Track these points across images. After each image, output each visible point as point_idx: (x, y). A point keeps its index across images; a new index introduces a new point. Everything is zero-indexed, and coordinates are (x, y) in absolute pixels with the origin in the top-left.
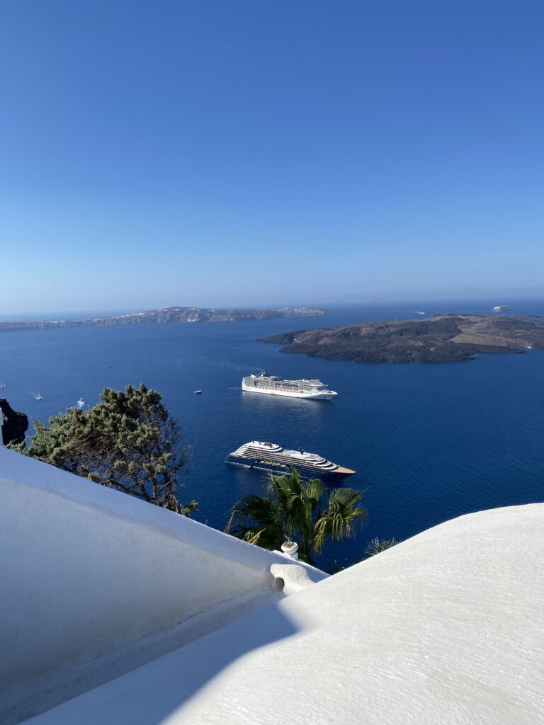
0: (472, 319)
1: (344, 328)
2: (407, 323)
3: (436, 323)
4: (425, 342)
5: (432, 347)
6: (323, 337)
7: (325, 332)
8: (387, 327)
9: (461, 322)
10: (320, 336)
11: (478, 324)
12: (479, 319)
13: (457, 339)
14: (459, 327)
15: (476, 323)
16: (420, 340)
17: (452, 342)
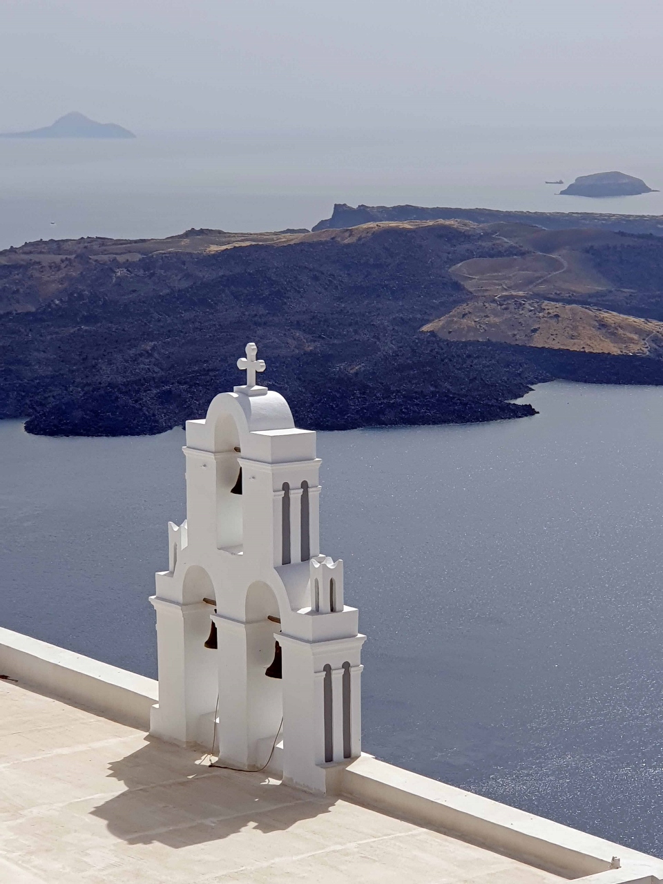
4: (322, 336)
14: (457, 270)
16: (299, 327)
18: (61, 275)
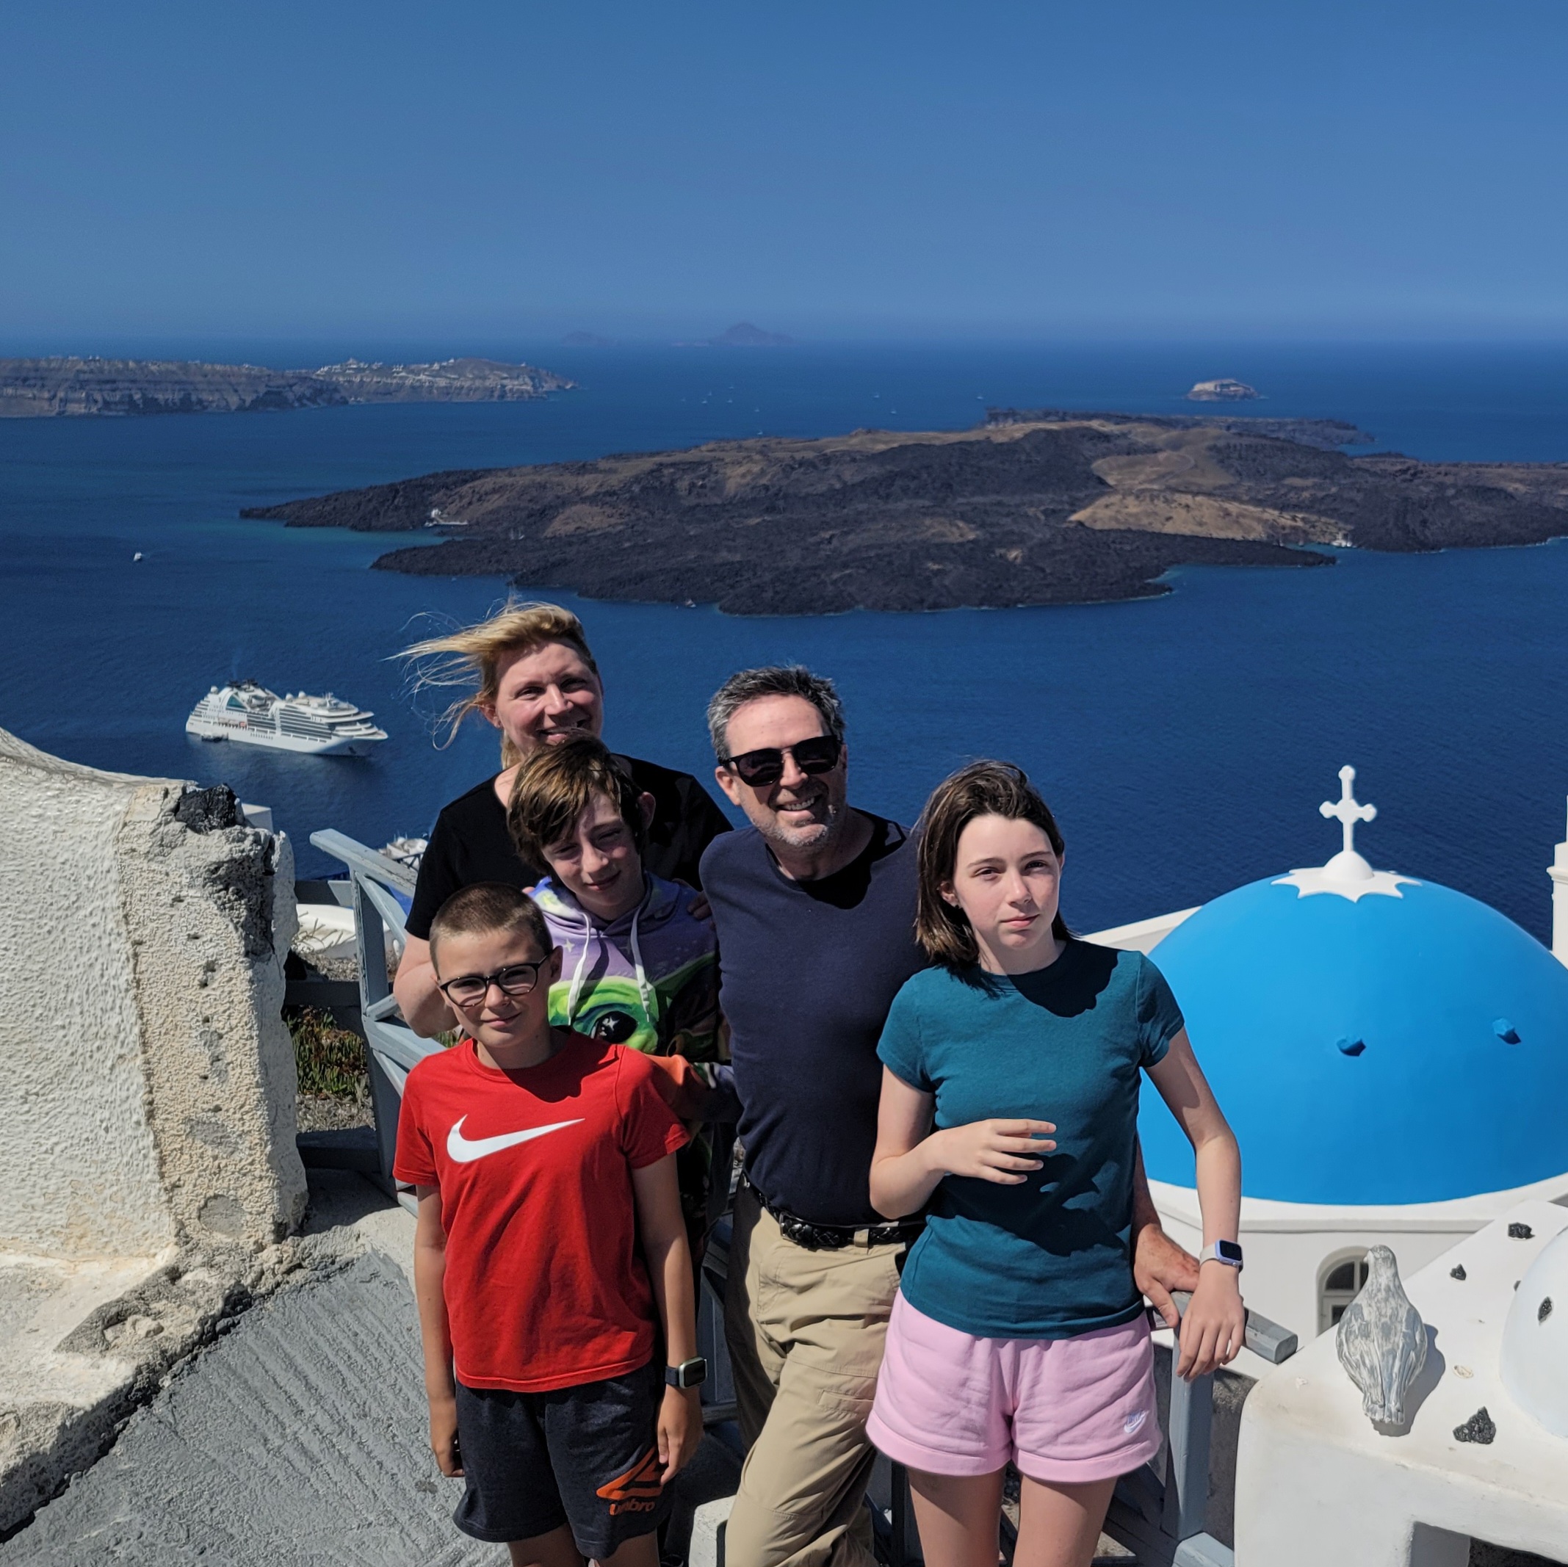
0: (1140, 433)
1: (647, 464)
2: (903, 448)
3: (1011, 448)
4: (982, 526)
5: (1012, 545)
6: (564, 502)
7: (571, 481)
8: (827, 460)
9: (1102, 446)
10: (549, 496)
11: (1161, 456)
12: (1162, 436)
13: (1097, 514)
14: (1099, 466)
15: (1153, 450)
16: (963, 517)
17: (1080, 523)
18: (742, 470)
